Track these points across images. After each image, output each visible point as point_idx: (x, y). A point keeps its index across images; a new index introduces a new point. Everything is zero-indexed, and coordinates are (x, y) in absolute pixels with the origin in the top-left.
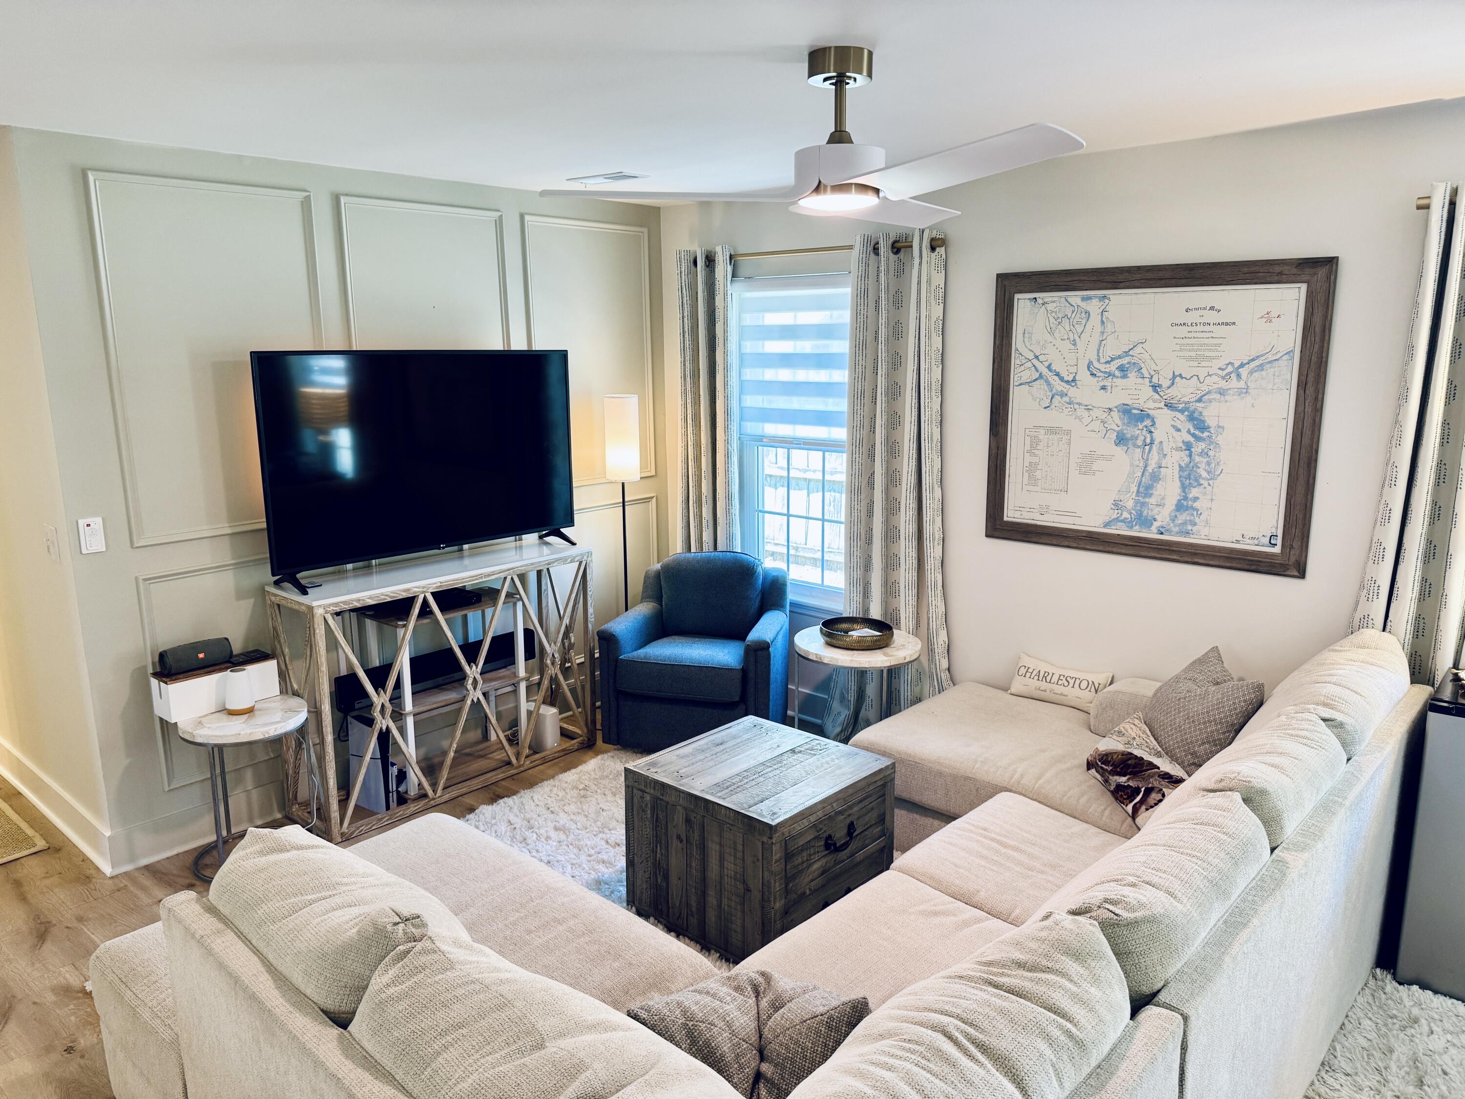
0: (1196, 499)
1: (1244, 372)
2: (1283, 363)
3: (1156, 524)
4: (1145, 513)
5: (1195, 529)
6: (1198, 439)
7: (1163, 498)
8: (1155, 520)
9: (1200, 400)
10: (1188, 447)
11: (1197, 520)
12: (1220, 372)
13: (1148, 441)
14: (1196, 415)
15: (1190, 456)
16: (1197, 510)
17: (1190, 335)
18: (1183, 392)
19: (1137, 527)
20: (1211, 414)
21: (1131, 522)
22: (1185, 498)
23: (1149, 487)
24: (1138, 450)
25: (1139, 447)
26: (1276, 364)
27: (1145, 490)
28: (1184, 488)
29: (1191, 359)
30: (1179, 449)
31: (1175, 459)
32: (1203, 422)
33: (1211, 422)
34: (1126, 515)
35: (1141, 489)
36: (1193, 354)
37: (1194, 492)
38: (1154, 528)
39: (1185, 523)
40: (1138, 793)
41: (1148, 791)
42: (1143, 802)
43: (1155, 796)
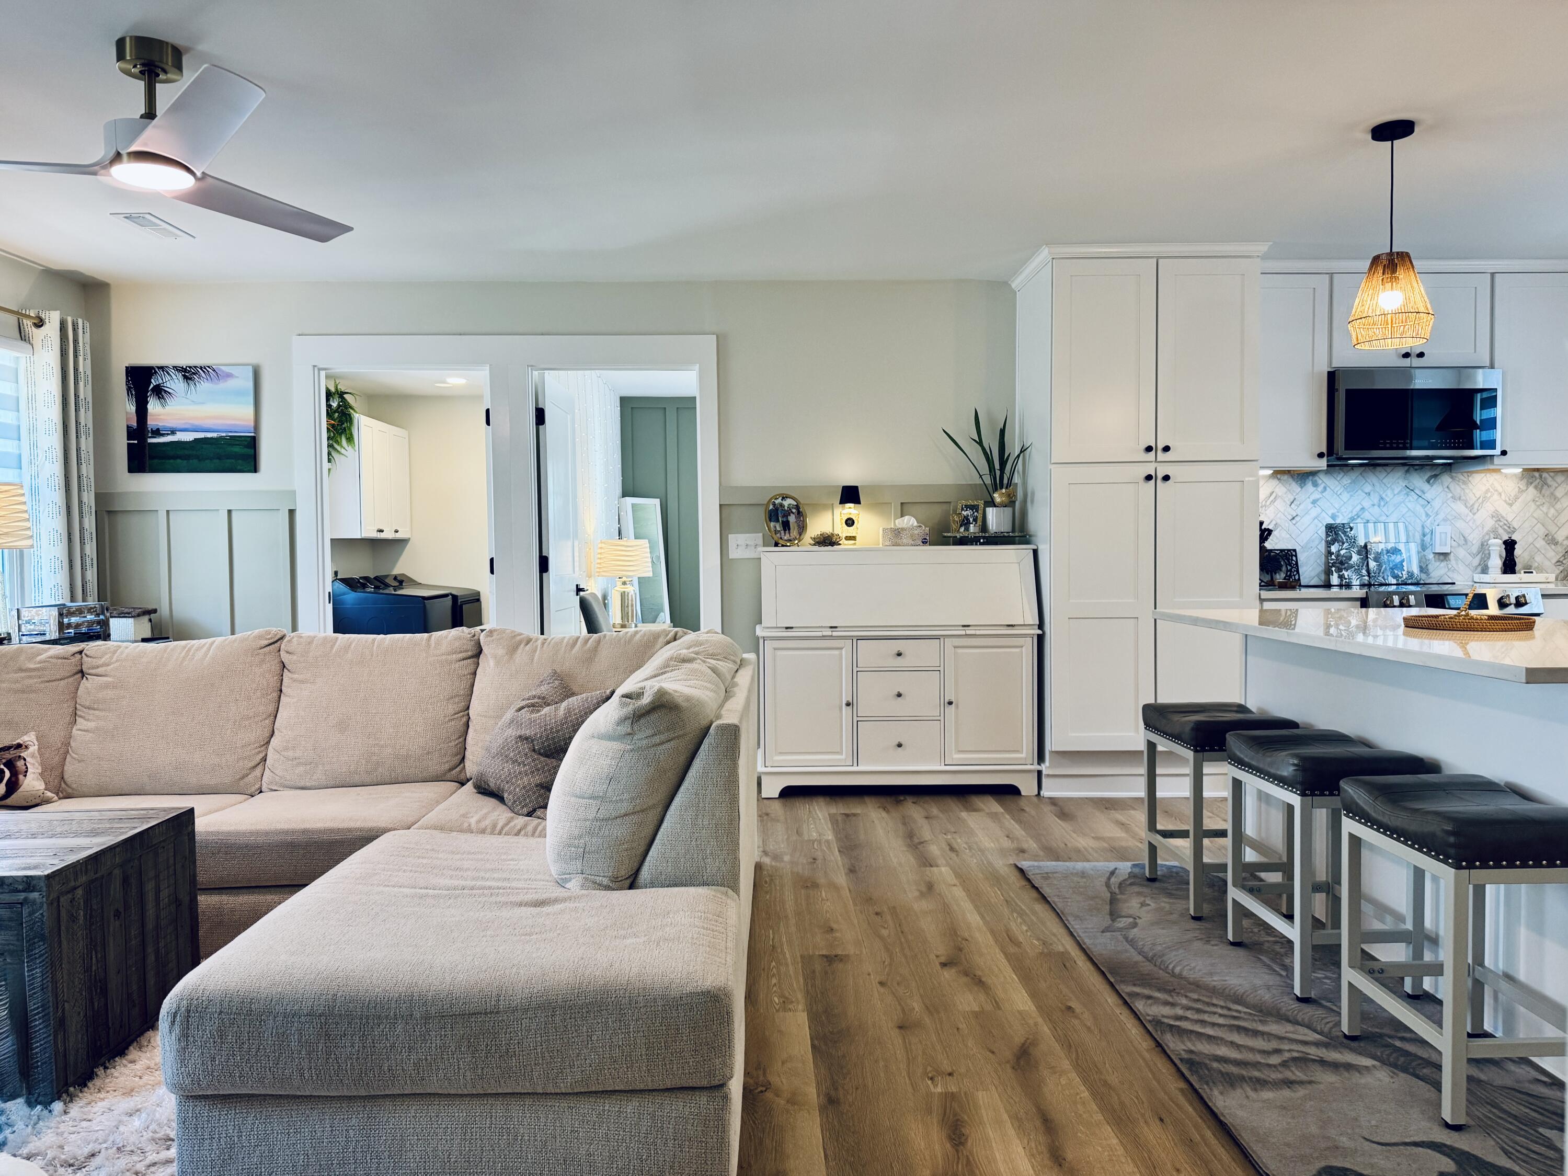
40: (3, 772)
41: (10, 764)
42: (15, 773)
43: (20, 764)
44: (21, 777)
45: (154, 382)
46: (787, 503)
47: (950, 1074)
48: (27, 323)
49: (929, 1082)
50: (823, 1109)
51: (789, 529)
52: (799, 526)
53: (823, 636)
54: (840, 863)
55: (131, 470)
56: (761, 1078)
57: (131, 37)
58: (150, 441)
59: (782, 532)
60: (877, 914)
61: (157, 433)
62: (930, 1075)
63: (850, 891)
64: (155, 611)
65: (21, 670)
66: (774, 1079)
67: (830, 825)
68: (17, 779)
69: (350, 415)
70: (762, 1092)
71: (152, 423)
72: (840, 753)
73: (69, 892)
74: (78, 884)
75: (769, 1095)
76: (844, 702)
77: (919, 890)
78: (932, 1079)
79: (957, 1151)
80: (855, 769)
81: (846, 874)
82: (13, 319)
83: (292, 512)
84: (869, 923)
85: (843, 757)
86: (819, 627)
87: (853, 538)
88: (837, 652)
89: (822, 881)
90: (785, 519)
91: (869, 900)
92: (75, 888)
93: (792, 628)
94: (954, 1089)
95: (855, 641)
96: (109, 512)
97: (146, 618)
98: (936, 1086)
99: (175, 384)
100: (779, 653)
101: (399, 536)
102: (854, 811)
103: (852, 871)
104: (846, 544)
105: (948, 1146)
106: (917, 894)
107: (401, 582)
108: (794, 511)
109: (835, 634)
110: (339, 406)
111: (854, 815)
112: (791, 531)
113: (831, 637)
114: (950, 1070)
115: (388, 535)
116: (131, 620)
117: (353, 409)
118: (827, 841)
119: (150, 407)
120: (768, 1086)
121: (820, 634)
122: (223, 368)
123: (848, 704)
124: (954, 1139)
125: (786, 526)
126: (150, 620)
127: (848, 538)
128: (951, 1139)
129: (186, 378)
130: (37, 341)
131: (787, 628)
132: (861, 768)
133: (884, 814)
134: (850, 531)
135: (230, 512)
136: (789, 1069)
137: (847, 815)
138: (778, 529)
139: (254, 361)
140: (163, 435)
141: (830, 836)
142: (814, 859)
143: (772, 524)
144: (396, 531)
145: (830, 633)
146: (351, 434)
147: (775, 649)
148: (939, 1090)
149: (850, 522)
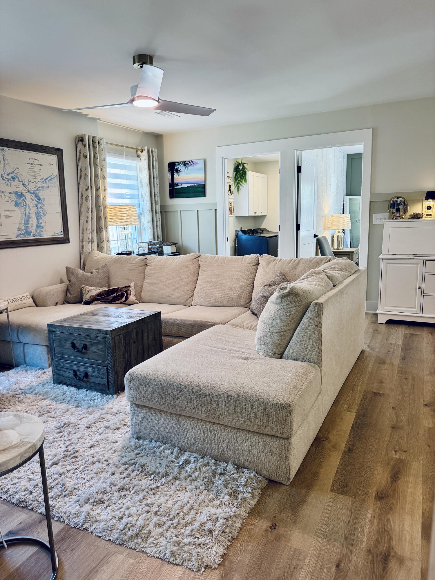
0: (41, 223)
1: (47, 181)
2: (55, 179)
3: (32, 234)
4: (28, 230)
5: (43, 233)
6: (39, 203)
7: (32, 224)
8: (31, 232)
9: (37, 190)
10: (37, 206)
11: (43, 230)
12: (41, 181)
13: (25, 204)
14: (37, 195)
15: (37, 209)
16: (42, 227)
17: (32, 167)
18: (32, 187)
19: (27, 236)
20: (41, 194)
21: (25, 234)
22: (39, 223)
23: (28, 221)
24: (22, 208)
25: (22, 207)
26: (54, 179)
27: (27, 222)
28: (38, 220)
29: (32, 176)
30: (34, 207)
31: (34, 210)
32: (39, 197)
33: (41, 197)
34: (23, 232)
35: (26, 222)
36: (33, 174)
37: (41, 221)
38: (32, 235)
39: (40, 232)
40: (124, 294)
41: (126, 292)
42: (127, 295)
43: (129, 292)
44: (129, 296)
45: (176, 168)
46: (399, 200)
47: (405, 451)
48: (139, 151)
49: (394, 452)
50: (344, 453)
51: (399, 212)
52: (404, 210)
53: (409, 258)
54: (399, 355)
55: (170, 198)
56: (326, 435)
57: (137, 55)
58: (176, 187)
59: (396, 213)
60: (406, 379)
61: (177, 185)
62: (396, 450)
63: (398, 367)
64: (177, 243)
65: (131, 263)
66: (330, 436)
67: (402, 338)
68: (128, 296)
69: (245, 172)
70: (324, 440)
71: (176, 181)
72: (415, 308)
73: (118, 335)
74: (121, 333)
75: (326, 442)
76: (418, 287)
77: (430, 371)
78: (396, 451)
79: (392, 483)
80: (421, 315)
81: (400, 360)
82: (135, 151)
83: (216, 210)
84: (400, 382)
85: (416, 310)
86: (408, 254)
87: (430, 215)
88: (416, 266)
89: (388, 361)
90: (397, 207)
91: (405, 372)
92: (120, 334)
93: (395, 254)
94: (403, 458)
95: (425, 261)
96: (165, 212)
97: (174, 245)
98: (396, 455)
99: (181, 167)
100: (389, 265)
101: (262, 214)
102: (416, 333)
103: (403, 359)
104: (425, 218)
105: (389, 480)
106: (428, 373)
107: (263, 231)
108: (402, 203)
109: (415, 258)
110: (242, 168)
111: (416, 335)
112: (400, 212)
113: (413, 259)
114: (405, 449)
115: (258, 214)
116: (170, 246)
117: (246, 169)
118: (398, 345)
119: (175, 176)
120: (327, 438)
121: (408, 257)
122: (195, 161)
123: (419, 288)
124: (393, 478)
125: (398, 210)
126: (176, 246)
127: (427, 215)
128: (392, 478)
129: (185, 165)
130: (141, 157)
131: (393, 255)
132: (423, 315)
133: (430, 336)
134: (429, 212)
135: (198, 211)
136: (339, 434)
137: (412, 334)
138: (394, 211)
139: (204, 157)
140: (179, 185)
141: (400, 343)
142: (389, 352)
143: (391, 210)
144: (261, 213)
145: (413, 257)
146: (246, 179)
147: (387, 263)
148: (397, 457)
149: (429, 208)
